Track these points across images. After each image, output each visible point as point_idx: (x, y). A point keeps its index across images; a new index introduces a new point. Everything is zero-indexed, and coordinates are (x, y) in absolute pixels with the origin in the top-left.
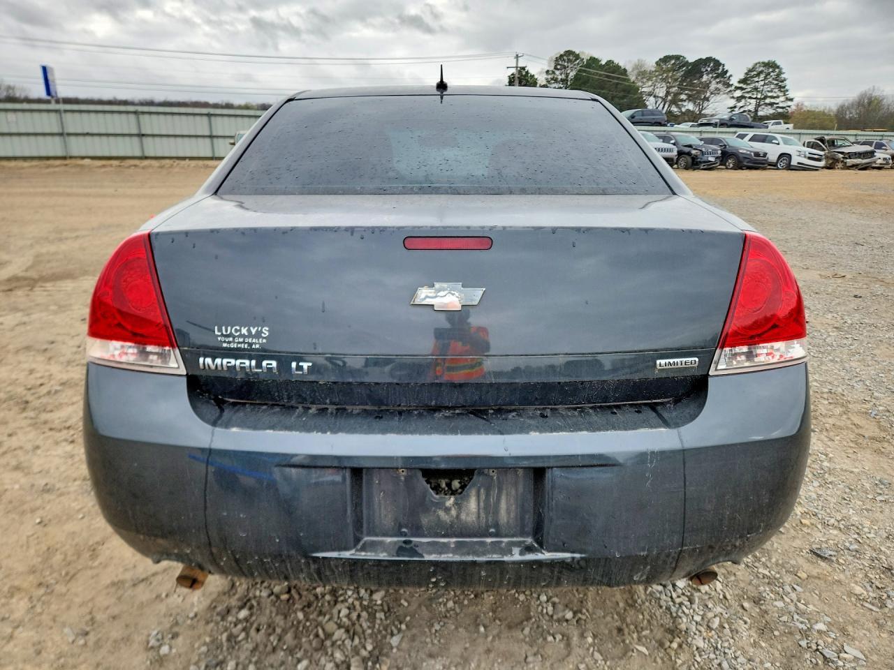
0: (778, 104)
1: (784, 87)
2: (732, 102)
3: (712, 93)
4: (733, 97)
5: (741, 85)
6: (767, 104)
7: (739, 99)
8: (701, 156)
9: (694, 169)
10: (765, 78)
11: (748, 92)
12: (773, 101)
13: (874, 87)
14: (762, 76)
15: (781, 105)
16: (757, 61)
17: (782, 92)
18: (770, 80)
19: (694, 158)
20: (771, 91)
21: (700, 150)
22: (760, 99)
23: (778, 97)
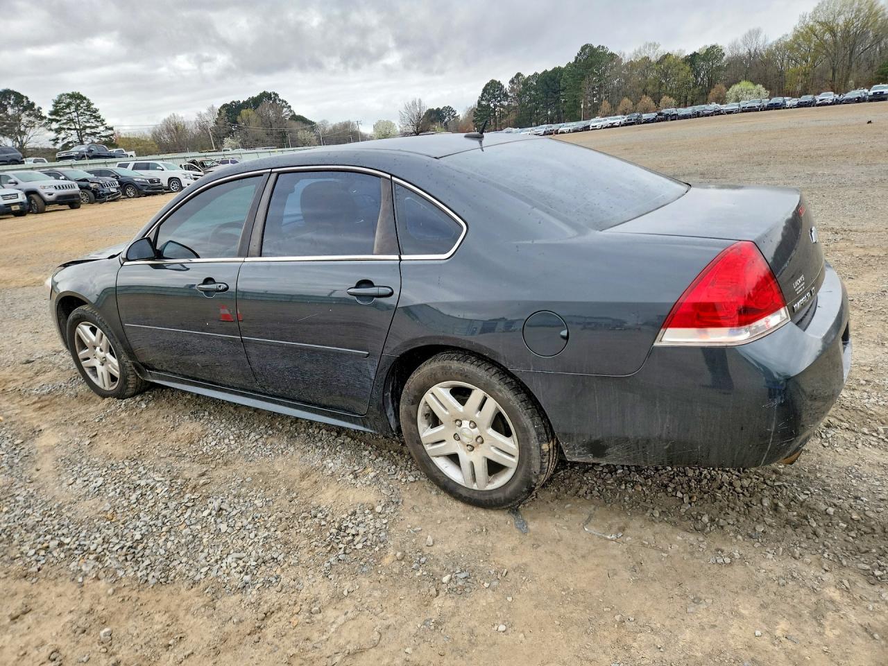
0: (99, 133)
1: (99, 117)
2: (53, 135)
3: (26, 127)
4: (51, 130)
5: (54, 117)
6: (89, 135)
7: (58, 131)
8: (101, 189)
9: (101, 203)
10: (76, 110)
11: (64, 124)
12: (93, 131)
13: (173, 114)
14: (73, 108)
15: (103, 134)
16: (61, 93)
17: (98, 121)
18: (82, 111)
19: (95, 192)
20: (88, 122)
21: (98, 183)
22: (81, 130)
23: (97, 127)
